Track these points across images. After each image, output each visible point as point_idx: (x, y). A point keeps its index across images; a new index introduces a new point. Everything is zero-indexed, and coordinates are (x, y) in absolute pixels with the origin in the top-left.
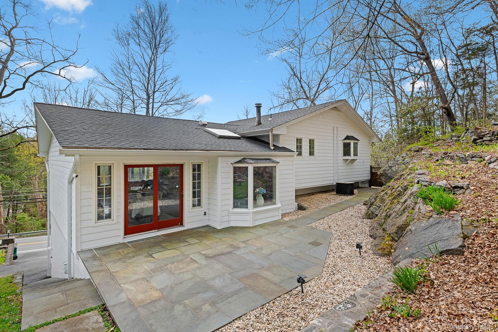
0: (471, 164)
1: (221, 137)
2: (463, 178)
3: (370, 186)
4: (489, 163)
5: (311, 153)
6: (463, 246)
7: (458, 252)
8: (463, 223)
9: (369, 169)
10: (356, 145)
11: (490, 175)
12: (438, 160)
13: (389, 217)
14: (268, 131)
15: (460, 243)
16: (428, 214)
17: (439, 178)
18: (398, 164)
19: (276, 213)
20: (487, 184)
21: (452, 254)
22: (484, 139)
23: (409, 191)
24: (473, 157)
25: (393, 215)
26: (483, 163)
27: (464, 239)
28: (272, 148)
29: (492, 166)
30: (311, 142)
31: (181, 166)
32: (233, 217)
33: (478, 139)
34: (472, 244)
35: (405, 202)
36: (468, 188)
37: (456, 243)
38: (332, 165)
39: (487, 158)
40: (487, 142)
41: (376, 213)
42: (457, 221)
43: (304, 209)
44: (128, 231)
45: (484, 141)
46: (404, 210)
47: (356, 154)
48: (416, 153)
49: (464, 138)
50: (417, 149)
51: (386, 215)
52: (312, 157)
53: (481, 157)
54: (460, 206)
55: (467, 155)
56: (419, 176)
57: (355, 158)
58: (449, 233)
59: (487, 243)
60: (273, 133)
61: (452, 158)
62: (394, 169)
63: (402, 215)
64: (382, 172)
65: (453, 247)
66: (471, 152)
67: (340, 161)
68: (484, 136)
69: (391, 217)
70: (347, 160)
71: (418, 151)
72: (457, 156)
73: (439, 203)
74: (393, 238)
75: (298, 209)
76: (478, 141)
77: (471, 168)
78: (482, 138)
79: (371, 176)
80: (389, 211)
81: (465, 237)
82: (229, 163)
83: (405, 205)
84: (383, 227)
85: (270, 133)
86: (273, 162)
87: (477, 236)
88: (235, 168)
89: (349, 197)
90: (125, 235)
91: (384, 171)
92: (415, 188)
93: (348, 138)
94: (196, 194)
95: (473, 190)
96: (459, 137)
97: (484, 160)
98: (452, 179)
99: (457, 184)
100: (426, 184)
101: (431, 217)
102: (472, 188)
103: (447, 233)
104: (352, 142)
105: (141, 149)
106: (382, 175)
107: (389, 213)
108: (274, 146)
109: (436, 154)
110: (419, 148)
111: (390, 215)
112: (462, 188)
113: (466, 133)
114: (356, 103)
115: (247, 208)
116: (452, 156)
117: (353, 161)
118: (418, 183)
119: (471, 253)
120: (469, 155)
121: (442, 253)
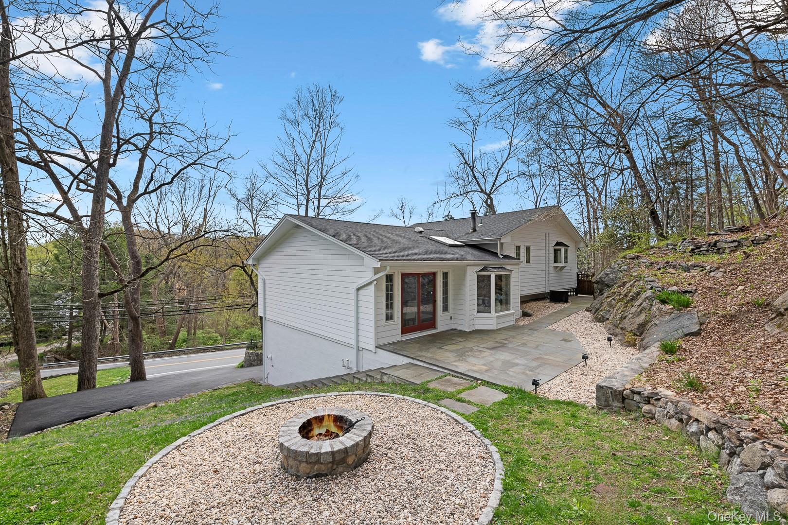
0: (694, 272)
1: (451, 246)
2: (690, 284)
3: (576, 295)
4: (710, 272)
5: (528, 261)
6: (700, 330)
7: (697, 334)
8: (699, 315)
9: (576, 276)
10: (566, 251)
11: (712, 282)
12: (659, 269)
13: (625, 318)
14: (497, 240)
15: (698, 328)
16: (669, 311)
17: (669, 284)
18: (615, 272)
19: (511, 318)
20: (710, 289)
21: (693, 336)
22: (702, 249)
23: (643, 296)
24: (695, 267)
25: (630, 316)
26: (704, 271)
27: (701, 325)
28: (501, 257)
29: (712, 274)
30: (528, 249)
31: (434, 274)
32: (477, 321)
33: (695, 249)
34: (706, 328)
35: (640, 305)
36: (696, 292)
37: (695, 328)
38: (544, 272)
39: (707, 268)
40: (704, 252)
41: (607, 317)
42: (694, 314)
43: (530, 315)
44: (404, 331)
45: (701, 251)
46: (641, 311)
47: (566, 262)
48: (631, 261)
49: (681, 248)
50: (633, 256)
51: (622, 317)
52: (528, 264)
53: (702, 267)
54: (693, 305)
55: (689, 265)
56: (650, 283)
57: (566, 264)
58: (689, 322)
59: (717, 326)
60: (501, 241)
61: (674, 267)
62: (611, 276)
63: (639, 315)
64: (598, 280)
65: (693, 331)
66: (693, 262)
67: (551, 269)
68: (701, 246)
69: (627, 318)
70: (557, 267)
71: (633, 259)
72: (680, 265)
73: (678, 302)
74: (635, 334)
75: (523, 316)
76: (696, 251)
77: (694, 277)
78: (699, 248)
79: (578, 284)
80: (624, 314)
81: (701, 324)
82: (474, 271)
83: (641, 307)
84: (621, 326)
85: (498, 242)
86: (508, 270)
87: (709, 323)
88: (478, 276)
89: (566, 305)
90: (402, 334)
91: (600, 278)
92: (649, 293)
93: (558, 244)
94: (445, 300)
95: (700, 294)
96: (675, 246)
97: (705, 269)
98: (681, 285)
99: (686, 289)
100: (660, 289)
101: (672, 313)
102: (700, 292)
103: (687, 323)
104: (563, 249)
105: (421, 260)
106: (597, 282)
107: (624, 316)
108: (502, 255)
109: (657, 263)
110: (635, 256)
111: (626, 317)
112: (691, 292)
113: (683, 242)
114: (537, 197)
115: (490, 313)
116: (674, 265)
117: (563, 268)
118: (652, 288)
119: (706, 333)
120: (691, 265)
121: (686, 335)
